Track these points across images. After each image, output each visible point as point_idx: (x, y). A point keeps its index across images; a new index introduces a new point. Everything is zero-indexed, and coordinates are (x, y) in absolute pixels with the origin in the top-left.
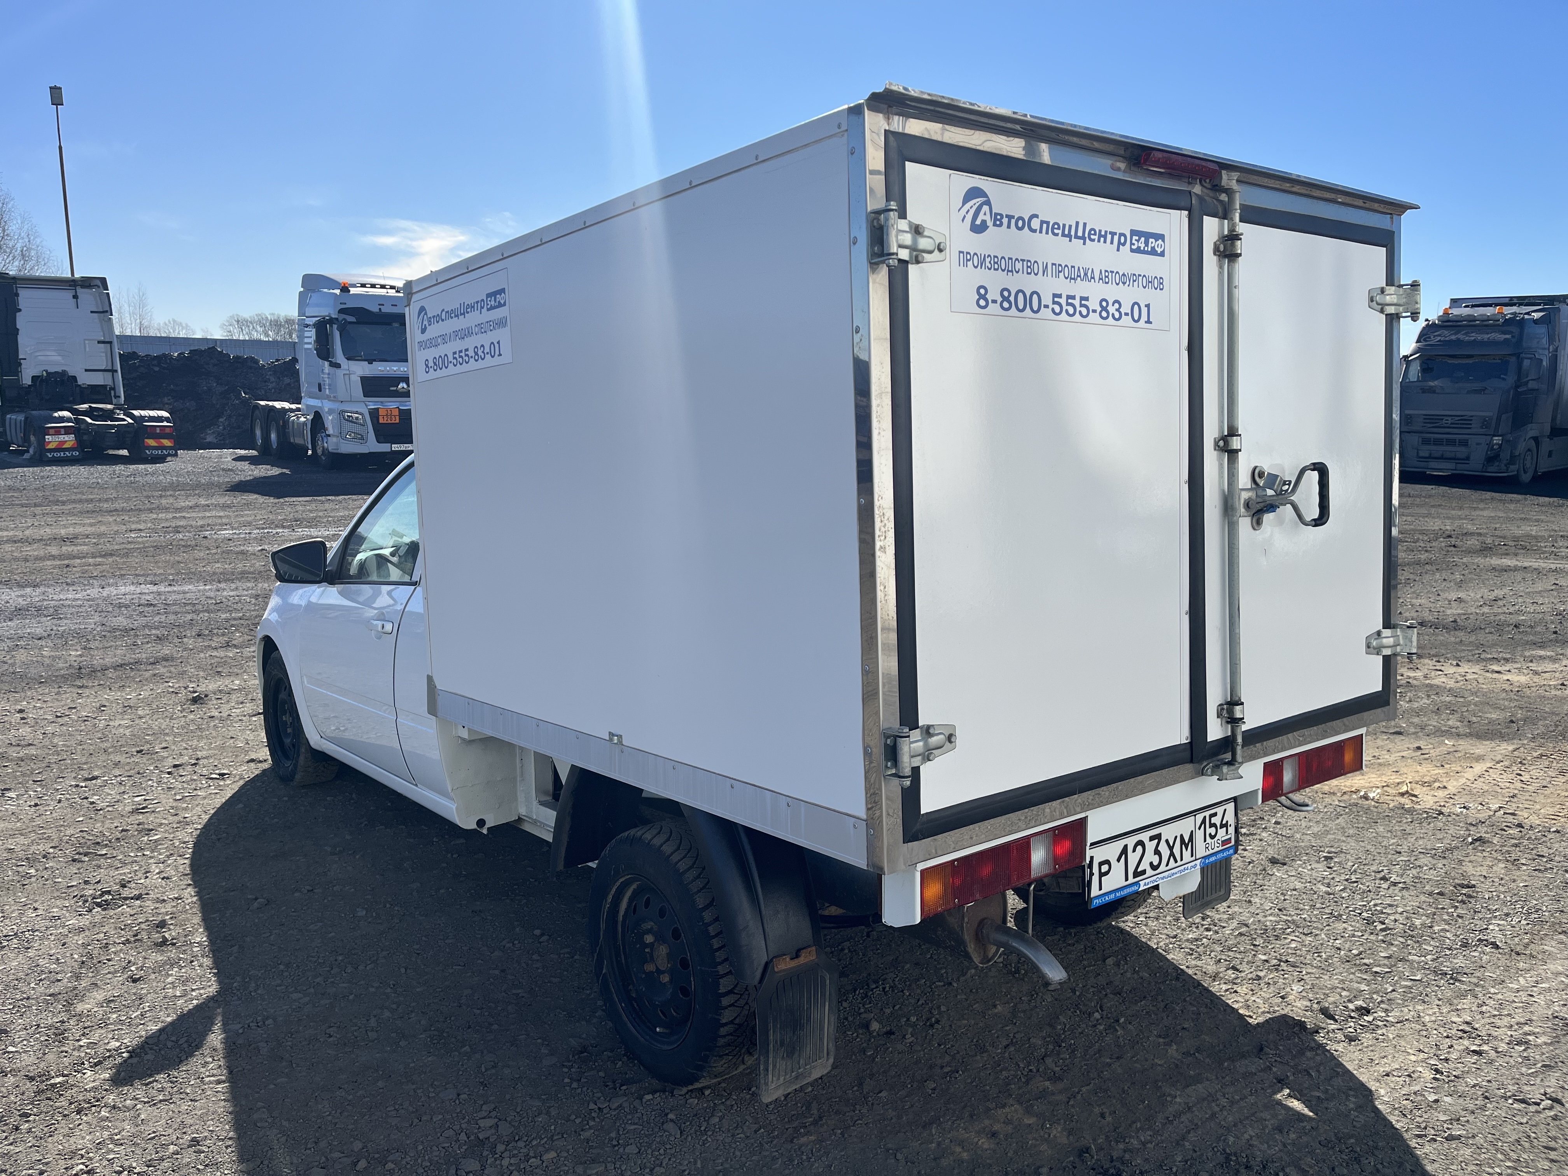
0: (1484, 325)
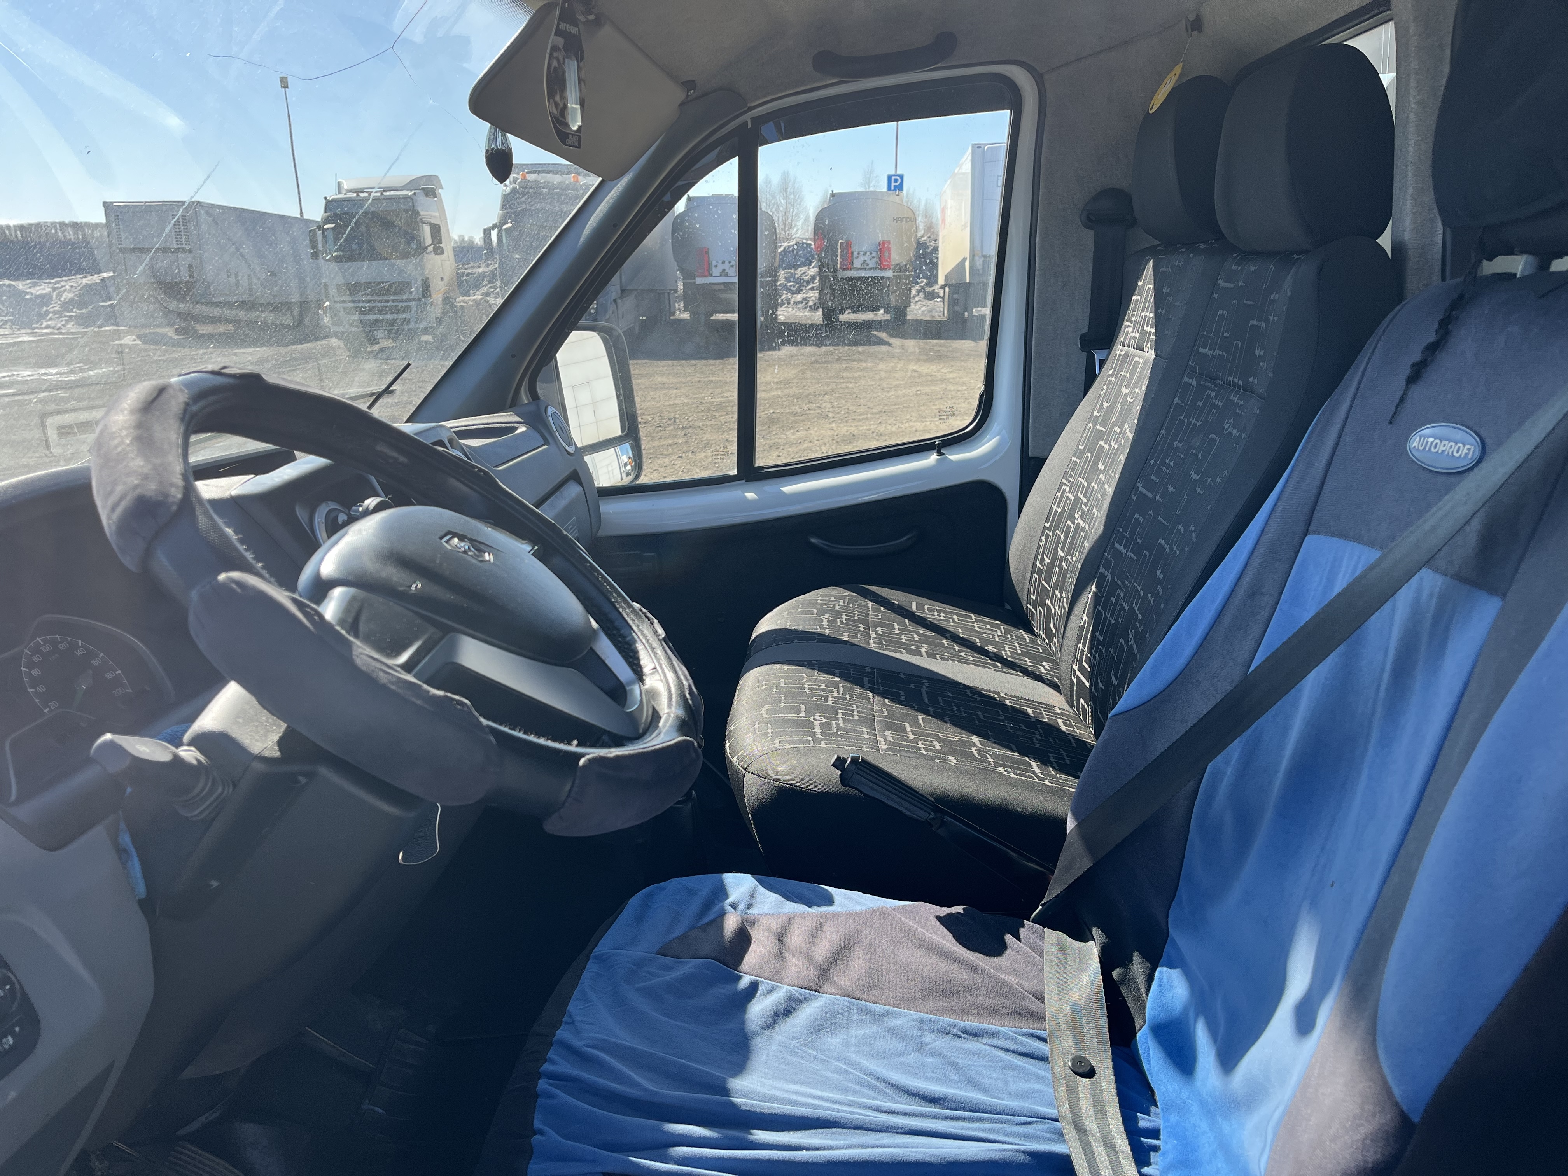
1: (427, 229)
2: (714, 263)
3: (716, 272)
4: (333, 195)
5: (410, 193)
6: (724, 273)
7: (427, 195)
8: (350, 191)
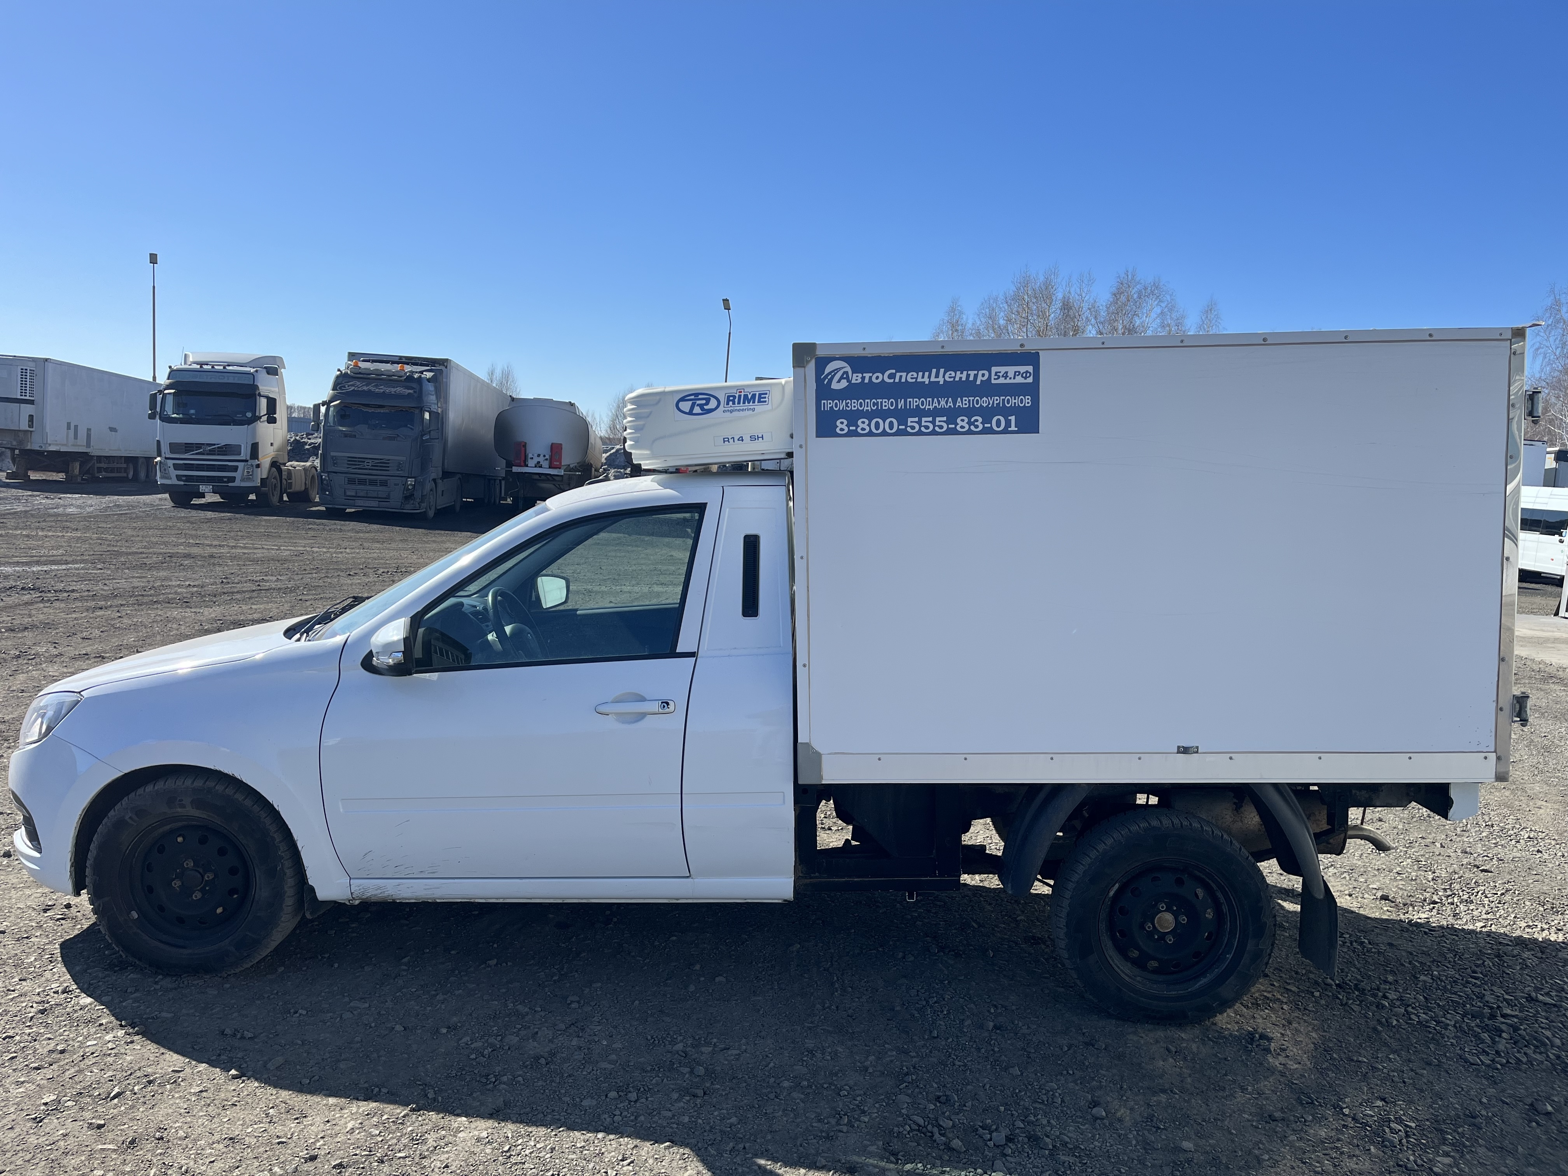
0: (390, 379)
1: (263, 402)
2: (530, 456)
3: (531, 463)
4: (178, 364)
5: (252, 370)
6: (538, 465)
7: (268, 373)
8: (194, 363)
